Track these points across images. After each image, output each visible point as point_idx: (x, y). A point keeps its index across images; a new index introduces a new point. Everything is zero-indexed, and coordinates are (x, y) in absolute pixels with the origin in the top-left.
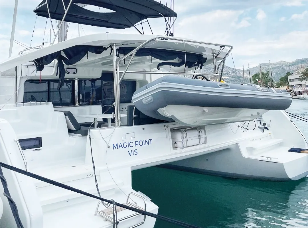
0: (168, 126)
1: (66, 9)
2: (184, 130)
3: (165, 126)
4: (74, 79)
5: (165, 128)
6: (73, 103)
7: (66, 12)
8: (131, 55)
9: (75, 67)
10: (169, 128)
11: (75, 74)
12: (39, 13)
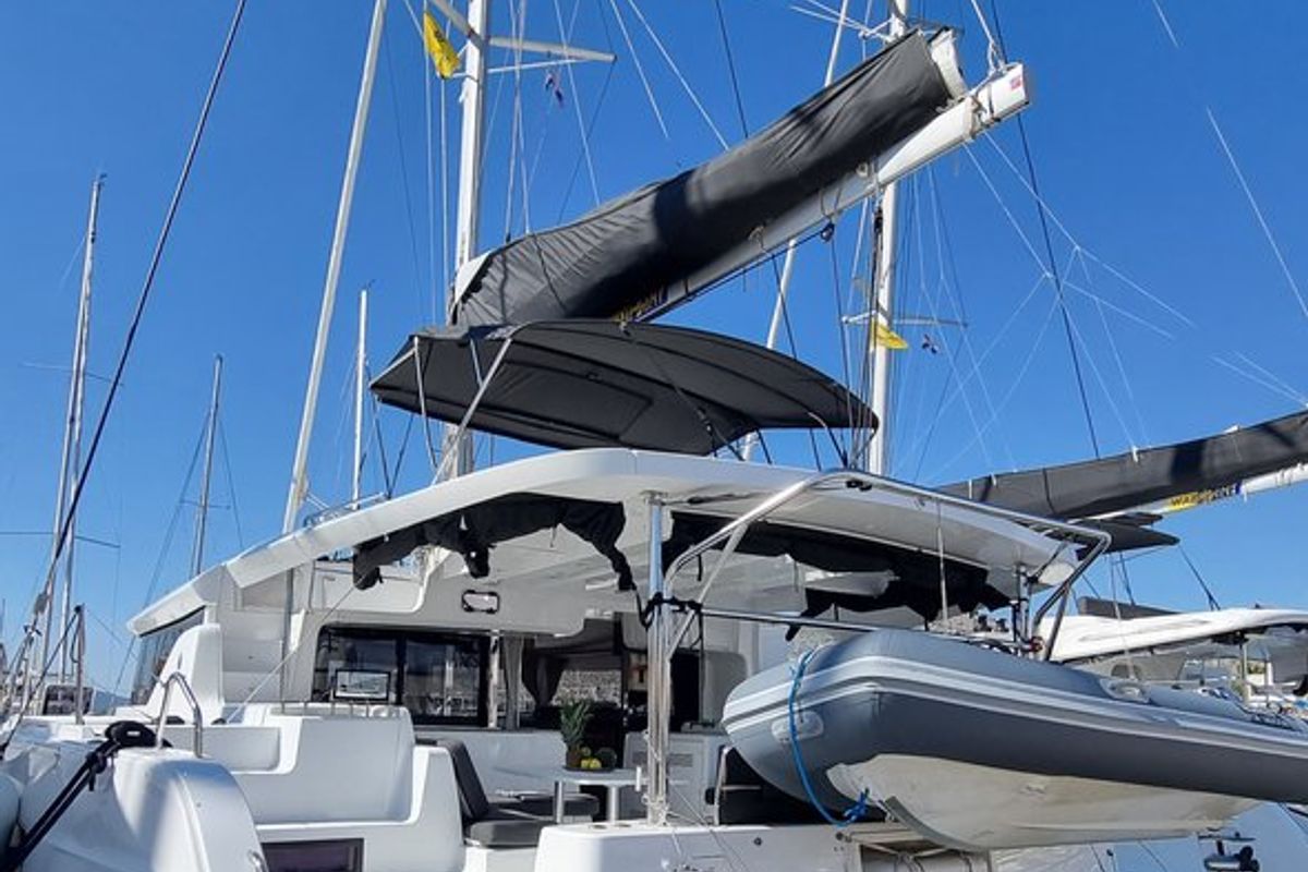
0: (853, 837)
1: (483, 378)
2: (915, 859)
3: (839, 836)
4: (487, 634)
5: (843, 843)
6: (480, 721)
7: (484, 386)
8: (721, 546)
9: (493, 589)
10: (857, 846)
11: (490, 616)
12: (386, 393)
